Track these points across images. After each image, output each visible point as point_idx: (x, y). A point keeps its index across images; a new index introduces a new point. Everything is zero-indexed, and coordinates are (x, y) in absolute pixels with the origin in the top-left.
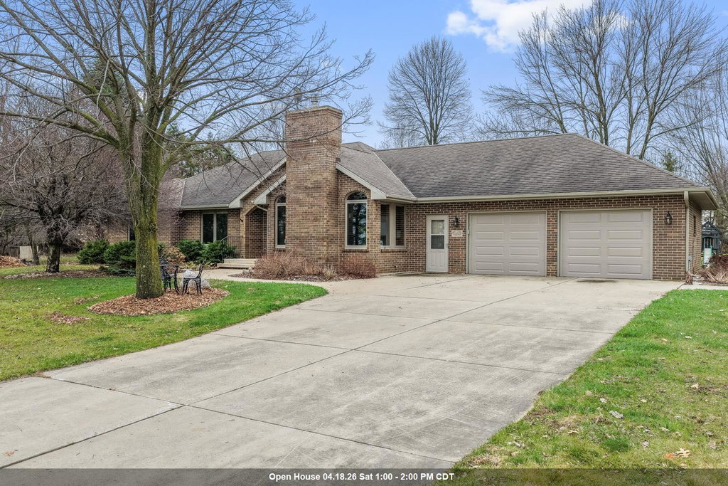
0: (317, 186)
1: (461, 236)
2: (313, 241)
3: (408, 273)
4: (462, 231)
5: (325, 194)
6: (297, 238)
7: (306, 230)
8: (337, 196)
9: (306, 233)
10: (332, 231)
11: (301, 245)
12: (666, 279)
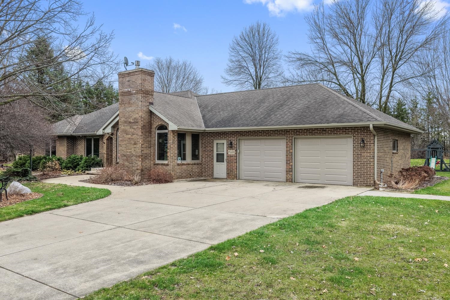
0: (136, 122)
1: (234, 154)
2: (134, 158)
3: (202, 178)
4: (234, 150)
5: (140, 127)
6: (125, 156)
7: (129, 151)
8: (151, 127)
9: (130, 152)
10: (146, 151)
11: (127, 160)
12: (361, 185)
